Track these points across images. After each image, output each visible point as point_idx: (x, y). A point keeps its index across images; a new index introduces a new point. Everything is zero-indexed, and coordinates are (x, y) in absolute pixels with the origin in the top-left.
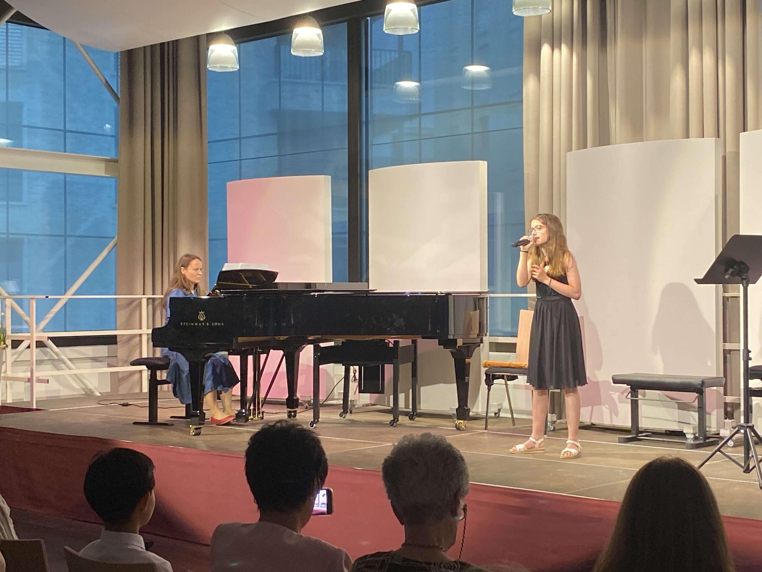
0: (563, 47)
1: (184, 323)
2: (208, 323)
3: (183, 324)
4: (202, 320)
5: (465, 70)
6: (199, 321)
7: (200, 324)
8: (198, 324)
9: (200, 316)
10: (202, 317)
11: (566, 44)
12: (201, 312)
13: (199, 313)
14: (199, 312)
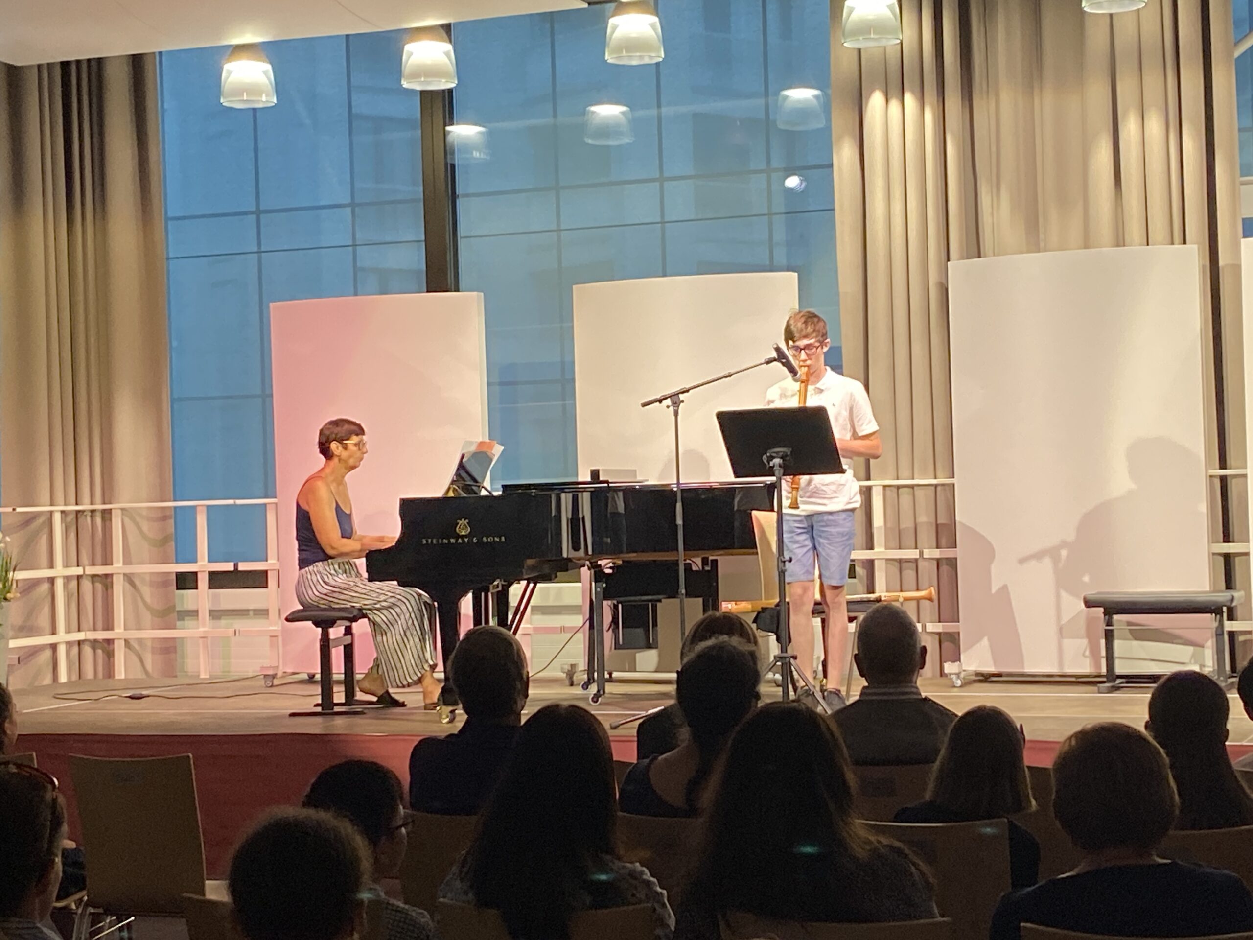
0: (909, 98)
1: (430, 540)
2: (475, 539)
3: (427, 541)
4: (463, 533)
5: (589, 111)
6: (458, 536)
7: (460, 541)
8: (457, 540)
9: (460, 527)
10: (463, 528)
11: (913, 92)
12: (461, 520)
13: (458, 524)
14: (458, 521)
